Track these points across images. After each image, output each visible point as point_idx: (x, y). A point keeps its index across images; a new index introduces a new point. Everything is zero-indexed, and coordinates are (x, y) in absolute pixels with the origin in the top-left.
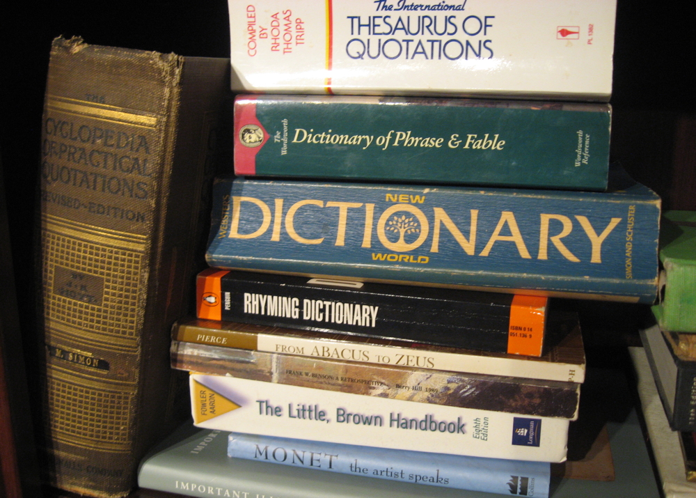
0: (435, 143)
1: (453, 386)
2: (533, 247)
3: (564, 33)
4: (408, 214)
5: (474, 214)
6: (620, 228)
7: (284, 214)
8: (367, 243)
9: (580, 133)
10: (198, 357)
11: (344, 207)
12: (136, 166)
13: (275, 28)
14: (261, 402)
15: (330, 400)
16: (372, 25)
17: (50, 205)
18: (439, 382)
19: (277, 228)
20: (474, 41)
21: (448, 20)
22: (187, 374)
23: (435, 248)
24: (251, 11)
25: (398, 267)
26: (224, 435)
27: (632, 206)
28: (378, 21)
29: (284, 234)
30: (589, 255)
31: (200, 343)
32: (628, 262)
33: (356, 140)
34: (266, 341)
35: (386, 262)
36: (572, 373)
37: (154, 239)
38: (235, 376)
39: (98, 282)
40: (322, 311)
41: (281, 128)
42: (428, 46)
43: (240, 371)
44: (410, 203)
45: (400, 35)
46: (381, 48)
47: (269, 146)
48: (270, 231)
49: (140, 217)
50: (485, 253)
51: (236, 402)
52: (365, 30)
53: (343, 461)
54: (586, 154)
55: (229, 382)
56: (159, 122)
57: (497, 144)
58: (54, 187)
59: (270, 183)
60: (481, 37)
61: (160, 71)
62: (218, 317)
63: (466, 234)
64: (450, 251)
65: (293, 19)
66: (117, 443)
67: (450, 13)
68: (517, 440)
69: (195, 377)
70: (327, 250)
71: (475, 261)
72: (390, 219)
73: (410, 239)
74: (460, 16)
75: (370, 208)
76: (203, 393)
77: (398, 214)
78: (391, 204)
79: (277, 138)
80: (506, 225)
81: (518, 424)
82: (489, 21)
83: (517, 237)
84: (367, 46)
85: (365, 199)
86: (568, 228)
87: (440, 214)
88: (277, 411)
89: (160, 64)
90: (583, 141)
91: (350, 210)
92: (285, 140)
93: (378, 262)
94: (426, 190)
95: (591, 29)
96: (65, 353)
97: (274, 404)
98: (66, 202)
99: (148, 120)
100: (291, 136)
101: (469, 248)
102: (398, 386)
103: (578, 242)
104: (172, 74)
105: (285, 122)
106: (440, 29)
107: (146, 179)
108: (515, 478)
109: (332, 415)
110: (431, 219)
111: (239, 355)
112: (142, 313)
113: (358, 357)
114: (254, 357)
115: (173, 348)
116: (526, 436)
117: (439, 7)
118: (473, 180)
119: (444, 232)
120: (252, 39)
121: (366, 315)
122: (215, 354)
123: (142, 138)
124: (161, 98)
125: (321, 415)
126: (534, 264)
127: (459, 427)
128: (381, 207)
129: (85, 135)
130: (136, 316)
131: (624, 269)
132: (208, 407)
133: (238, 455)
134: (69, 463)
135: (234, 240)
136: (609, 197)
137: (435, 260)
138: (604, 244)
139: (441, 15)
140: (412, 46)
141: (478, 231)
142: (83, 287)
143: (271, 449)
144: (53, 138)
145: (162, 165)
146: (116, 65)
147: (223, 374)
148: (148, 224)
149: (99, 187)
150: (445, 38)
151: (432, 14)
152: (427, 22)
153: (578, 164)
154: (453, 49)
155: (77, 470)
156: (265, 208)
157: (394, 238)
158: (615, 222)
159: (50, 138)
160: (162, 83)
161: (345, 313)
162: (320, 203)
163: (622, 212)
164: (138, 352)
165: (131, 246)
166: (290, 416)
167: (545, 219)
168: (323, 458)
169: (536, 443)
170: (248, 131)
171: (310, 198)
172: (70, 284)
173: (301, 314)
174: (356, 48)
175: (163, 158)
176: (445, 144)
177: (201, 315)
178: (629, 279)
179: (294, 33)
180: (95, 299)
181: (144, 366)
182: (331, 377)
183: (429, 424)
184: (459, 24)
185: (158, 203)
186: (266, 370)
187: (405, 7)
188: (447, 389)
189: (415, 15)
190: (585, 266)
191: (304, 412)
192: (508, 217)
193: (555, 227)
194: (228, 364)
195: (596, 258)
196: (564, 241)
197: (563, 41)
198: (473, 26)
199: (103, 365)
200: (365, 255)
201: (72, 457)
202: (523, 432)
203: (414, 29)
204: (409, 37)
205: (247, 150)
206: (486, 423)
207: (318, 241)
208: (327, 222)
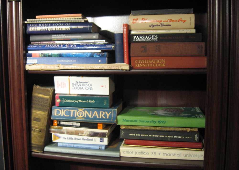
0: (85, 102)
1: (90, 133)
2: (99, 116)
3: (102, 86)
4: (81, 112)
5: (91, 111)
6: (111, 113)
7: (63, 112)
8: (75, 116)
9: (105, 100)
10: (54, 131)
11: (72, 111)
12: (46, 103)
13: (61, 84)
14: (63, 137)
15: (73, 136)
16: (75, 85)
17: (33, 108)
18: (88, 133)
19: (62, 114)
20: (90, 87)
21: (86, 84)
22: (51, 134)
23: (85, 117)
24: (58, 82)
25: (80, 120)
26: (57, 143)
27: (113, 110)
28: (76, 84)
29: (63, 115)
30: (107, 117)
31: (54, 128)
32: (112, 118)
33: (74, 101)
34: (64, 128)
35: (78, 119)
36: (106, 131)
37: (48, 113)
38: (59, 133)
39: (40, 119)
40: (72, 124)
41: (62, 99)
42: (83, 88)
43: (60, 132)
44: (82, 110)
45: (79, 86)
46: (77, 88)
47: (61, 102)
48: (61, 114)
49: (46, 110)
50: (92, 117)
51: (59, 137)
52: (74, 85)
53: (75, 146)
54: (106, 103)
55: (58, 134)
56: (49, 97)
57: (93, 102)
58: (34, 106)
59: (61, 107)
60: (91, 87)
61: (50, 91)
62: (57, 125)
63: (90, 114)
64: (87, 117)
65: (64, 83)
66: (42, 143)
67: (86, 83)
68: (101, 142)
69: (53, 134)
70: (70, 117)
71: (91, 118)
72: (79, 112)
73: (82, 115)
74: (88, 84)
75: (76, 111)
76: (54, 136)
77: (80, 112)
78: (79, 110)
79: (62, 101)
80: (95, 113)
81: (100, 139)
82: (92, 85)
83: (97, 115)
84: (75, 88)
85: (75, 109)
86: (104, 113)
87: (86, 112)
88: (66, 139)
89: (50, 90)
90: (105, 101)
91: (73, 111)
92: (63, 101)
93: (77, 119)
94: (84, 108)
95: (106, 86)
96: (34, 130)
97: (65, 137)
98: (36, 108)
99: (48, 97)
100: (64, 101)
101: (90, 116)
102: (83, 134)
103: (105, 115)
104: (51, 91)
105: (63, 99)
106: (85, 85)
107: (47, 105)
108: (100, 147)
109: (74, 139)
110: (85, 112)
111: (60, 130)
112: (46, 123)
113: (77, 130)
114: (62, 130)
115: (50, 129)
116: (102, 141)
117: (85, 82)
118: (90, 107)
119: (87, 114)
120: (58, 86)
121: (78, 124)
122: (56, 130)
123: (47, 100)
124: (50, 94)
125: (72, 139)
126: (99, 119)
127: (92, 140)
128: (78, 111)
129: (39, 99)
130: (45, 124)
131: (111, 119)
132: (55, 138)
133: (60, 146)
134: (34, 147)
135: (56, 116)
136: (109, 109)
137: (85, 118)
138: (109, 116)
139: (85, 84)
140: (81, 88)
141: (91, 114)
142: (38, 120)
143: (65, 144)
144: (34, 99)
145: (50, 103)
146: (43, 90)
147: (57, 133)
148: (48, 111)
149: (41, 106)
150: (86, 87)
151: (84, 83)
152: (83, 84)
153: (105, 104)
154: (87, 88)
155: (35, 148)
156: (60, 111)
157: (79, 115)
158: (110, 112)
159: (33, 99)
160: (50, 92)
161: (75, 124)
162: (68, 110)
163: (111, 111)
164: (45, 129)
165: (45, 114)
166: (68, 139)
167: (101, 112)
168: (72, 145)
169: (103, 142)
170: (58, 100)
171: (67, 109)
172: (36, 119)
173: (69, 124)
174: (73, 88)
175: (50, 102)
176: (86, 102)
177: (54, 125)
178: (112, 121)
179: (64, 85)
180: (39, 121)
181: (46, 131)
182: (73, 133)
183: (88, 139)
184: (88, 85)
185: (49, 108)
186: (64, 132)
187: (80, 82)
188: (89, 134)
189: (81, 84)
190: (106, 119)
191: (70, 138)
192: (96, 112)
193: (102, 113)
194: (58, 131)
195: (108, 118)
196: (104, 115)
197: (102, 87)
198: (90, 85)
199: (40, 131)
200: (75, 118)
201: (35, 146)
202: (101, 140)
203: (81, 85)
204: (81, 86)
205: (57, 103)
206: (96, 139)
207: (68, 116)
208: (70, 113)
